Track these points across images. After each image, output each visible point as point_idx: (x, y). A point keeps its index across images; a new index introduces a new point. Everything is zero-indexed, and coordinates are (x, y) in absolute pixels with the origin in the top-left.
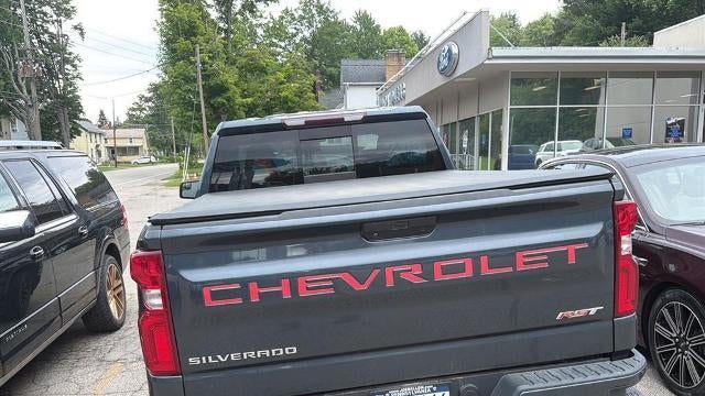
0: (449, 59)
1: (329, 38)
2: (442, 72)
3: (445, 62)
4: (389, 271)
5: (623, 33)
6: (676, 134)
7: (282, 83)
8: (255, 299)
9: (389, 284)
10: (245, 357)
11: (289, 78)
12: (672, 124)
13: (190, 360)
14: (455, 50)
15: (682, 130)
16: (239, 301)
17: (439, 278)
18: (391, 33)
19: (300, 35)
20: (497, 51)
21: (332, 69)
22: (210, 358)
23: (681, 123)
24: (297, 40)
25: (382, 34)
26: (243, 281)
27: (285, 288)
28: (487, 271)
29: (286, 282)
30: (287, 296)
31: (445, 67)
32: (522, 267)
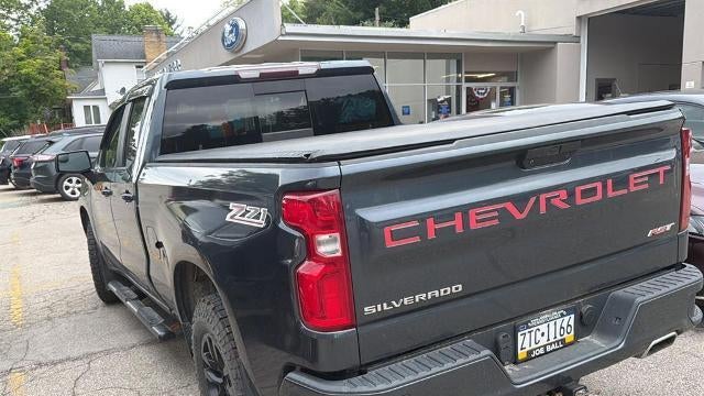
0: (237, 35)
1: (71, 12)
2: (230, 47)
3: (231, 38)
4: (543, 197)
5: (377, 18)
6: (444, 110)
7: (21, 59)
8: (431, 236)
9: (543, 210)
10: (417, 300)
11: (29, 54)
12: (442, 102)
13: (366, 309)
14: (242, 25)
15: (449, 107)
16: (417, 239)
17: (580, 201)
18: (137, 10)
19: (36, 7)
20: (290, 28)
21: (79, 45)
22: (385, 305)
23: (449, 100)
24: (32, 11)
25: (127, 9)
26: (422, 218)
27: (458, 222)
28: (611, 194)
29: (458, 215)
30: (459, 230)
31: (233, 43)
32: (633, 189)
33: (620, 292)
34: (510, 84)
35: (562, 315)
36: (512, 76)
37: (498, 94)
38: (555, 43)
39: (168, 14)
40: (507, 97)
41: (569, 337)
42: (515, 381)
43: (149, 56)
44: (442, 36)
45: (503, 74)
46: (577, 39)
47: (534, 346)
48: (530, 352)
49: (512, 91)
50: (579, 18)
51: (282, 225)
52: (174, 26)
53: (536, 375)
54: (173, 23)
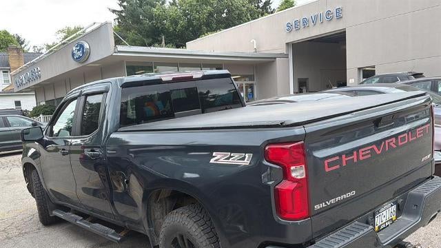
2: (78, 60)
3: (80, 54)
4: (387, 141)
8: (344, 164)
9: (387, 149)
10: (337, 200)
13: (316, 207)
14: (86, 46)
16: (338, 166)
17: (400, 144)
20: (120, 48)
22: (324, 204)
26: (340, 155)
27: (355, 157)
28: (411, 139)
29: (355, 153)
30: (355, 160)
31: (80, 57)
32: (418, 136)
33: (413, 192)
34: (250, 82)
35: (392, 206)
36: (251, 78)
37: (244, 87)
38: (275, 58)
39: (19, 38)
40: (249, 90)
41: (394, 217)
42: (383, 242)
43: (12, 65)
44: (213, 54)
45: (247, 76)
46: (286, 56)
47: (381, 223)
48: (379, 227)
49: (251, 86)
50: (287, 44)
51: (265, 162)
52: (23, 46)
53: (390, 238)
54: (22, 43)
